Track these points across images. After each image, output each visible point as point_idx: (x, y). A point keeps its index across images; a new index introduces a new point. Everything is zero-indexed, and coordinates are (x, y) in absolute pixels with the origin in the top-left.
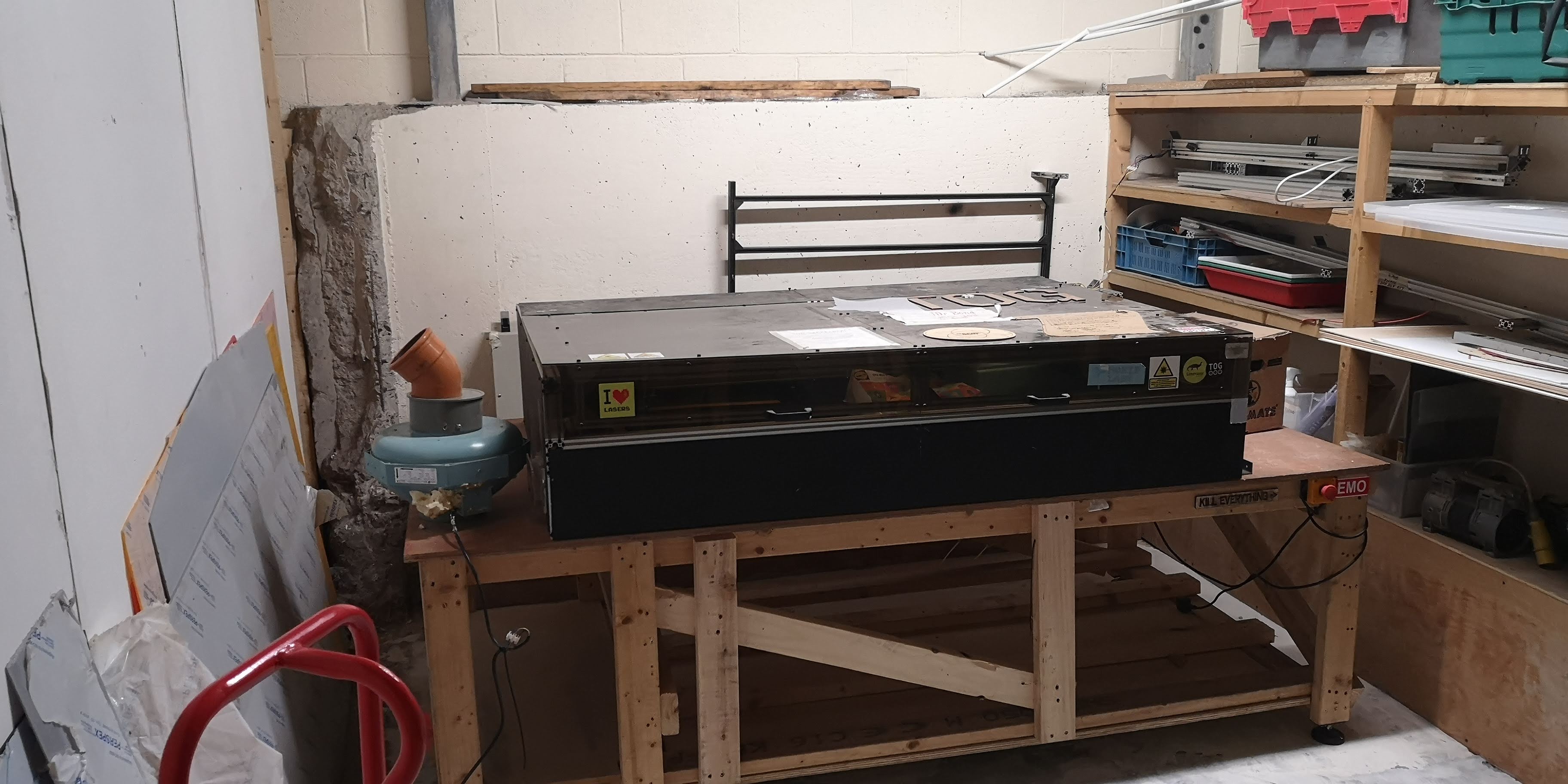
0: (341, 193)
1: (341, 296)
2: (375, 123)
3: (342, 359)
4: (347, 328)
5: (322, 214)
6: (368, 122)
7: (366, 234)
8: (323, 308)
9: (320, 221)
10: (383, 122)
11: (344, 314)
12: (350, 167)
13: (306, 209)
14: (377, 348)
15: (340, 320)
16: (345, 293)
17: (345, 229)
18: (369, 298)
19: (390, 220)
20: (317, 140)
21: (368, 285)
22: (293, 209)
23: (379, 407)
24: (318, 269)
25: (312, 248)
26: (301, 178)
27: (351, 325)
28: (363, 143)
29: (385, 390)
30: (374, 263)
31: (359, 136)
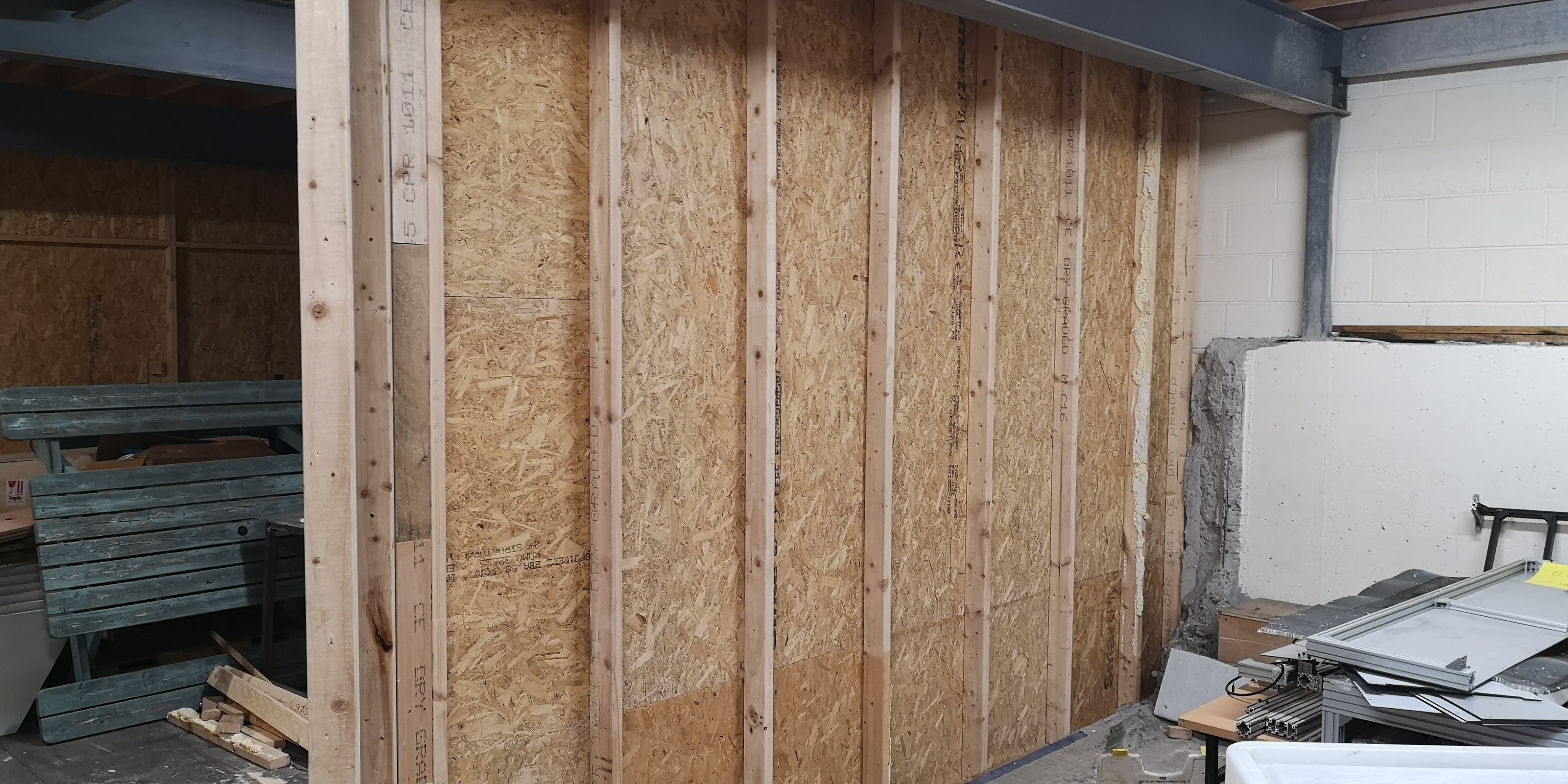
0: (1216, 401)
1: (1211, 476)
2: (1249, 352)
3: (1207, 523)
4: (1212, 502)
5: (1207, 415)
6: (1244, 352)
7: (1228, 434)
8: (1199, 483)
9: (1205, 421)
10: (1254, 352)
11: (1211, 490)
12: (1225, 383)
13: (1198, 410)
14: (1225, 518)
15: (1208, 493)
16: (1214, 474)
17: (1218, 428)
18: (1225, 481)
19: (1251, 426)
20: (1208, 362)
21: (1225, 471)
22: (1190, 409)
23: (1221, 564)
24: (1199, 455)
25: (1198, 439)
26: (1198, 390)
27: (1214, 499)
28: (1236, 366)
29: (1227, 552)
30: (1231, 455)
31: (1234, 362)
